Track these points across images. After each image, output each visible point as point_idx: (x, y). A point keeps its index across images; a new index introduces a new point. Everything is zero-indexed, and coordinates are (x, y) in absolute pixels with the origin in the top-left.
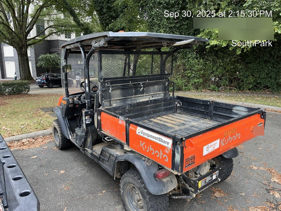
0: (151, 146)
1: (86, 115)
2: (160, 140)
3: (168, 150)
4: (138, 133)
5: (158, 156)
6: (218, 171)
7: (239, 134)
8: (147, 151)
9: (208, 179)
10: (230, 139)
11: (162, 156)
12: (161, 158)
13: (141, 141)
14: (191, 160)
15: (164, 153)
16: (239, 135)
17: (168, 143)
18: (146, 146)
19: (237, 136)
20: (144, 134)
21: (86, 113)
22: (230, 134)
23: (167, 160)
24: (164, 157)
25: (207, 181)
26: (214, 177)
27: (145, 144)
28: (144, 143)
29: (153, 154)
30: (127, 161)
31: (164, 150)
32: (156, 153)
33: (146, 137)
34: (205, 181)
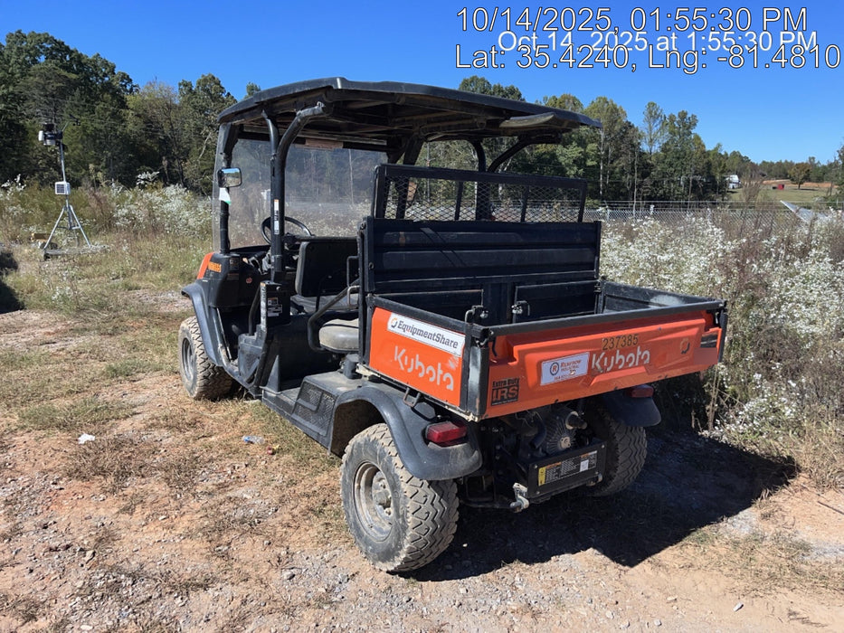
0: (417, 356)
1: (268, 296)
2: (439, 338)
3: (454, 361)
4: (392, 329)
5: (432, 379)
6: (596, 452)
7: (647, 352)
8: (410, 370)
9: (566, 466)
10: (621, 360)
11: (442, 376)
12: (438, 383)
13: (397, 348)
14: (508, 388)
15: (446, 370)
16: (646, 355)
17: (455, 345)
18: (406, 358)
19: (640, 356)
20: (405, 328)
21: (268, 287)
22: (619, 346)
23: (450, 387)
24: (444, 380)
25: (563, 472)
26: (584, 466)
27: (405, 355)
28: (404, 351)
29: (421, 375)
30: (362, 401)
31: (446, 362)
32: (427, 372)
33: (408, 334)
34: (558, 471)
